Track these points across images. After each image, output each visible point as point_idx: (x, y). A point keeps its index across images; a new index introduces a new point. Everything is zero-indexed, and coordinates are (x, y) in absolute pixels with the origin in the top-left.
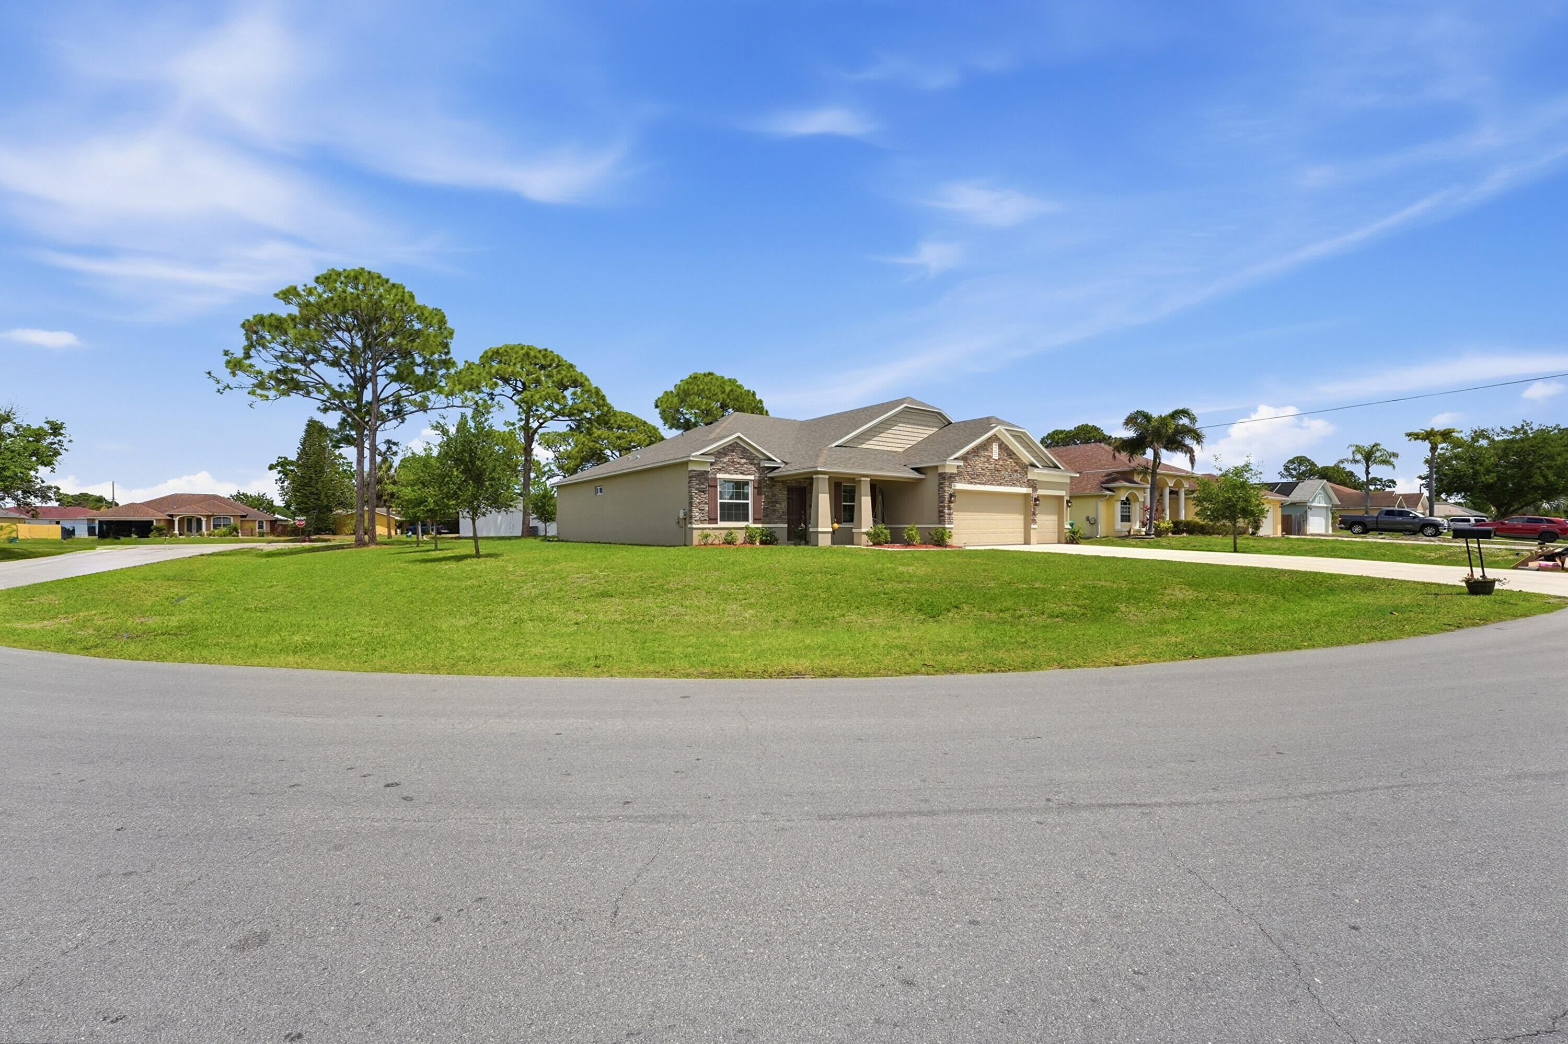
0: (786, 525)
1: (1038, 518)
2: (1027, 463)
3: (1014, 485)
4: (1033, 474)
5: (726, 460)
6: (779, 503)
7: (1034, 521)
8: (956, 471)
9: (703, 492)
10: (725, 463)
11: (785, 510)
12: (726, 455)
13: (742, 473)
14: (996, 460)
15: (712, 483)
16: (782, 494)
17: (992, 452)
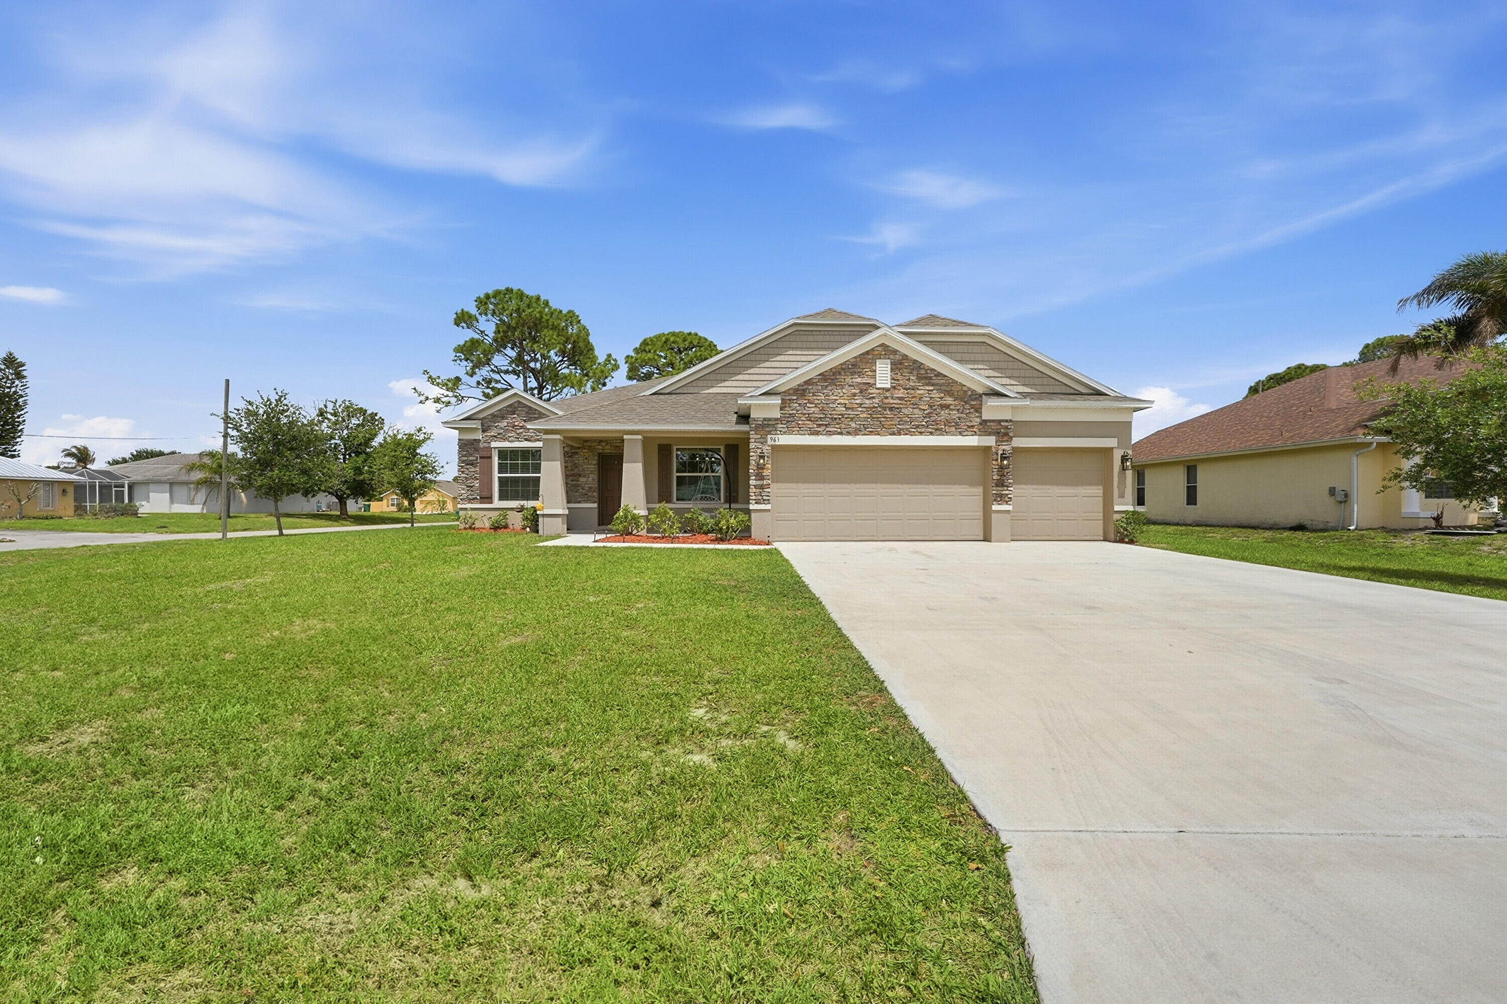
0: (595, 505)
1: (1013, 491)
2: (980, 391)
3: (939, 431)
4: (992, 409)
5: (504, 424)
6: (585, 476)
7: (1002, 498)
8: (777, 414)
9: (472, 464)
10: (501, 428)
11: (595, 485)
12: (503, 418)
13: (526, 440)
14: (887, 390)
15: (485, 454)
16: (589, 464)
17: (874, 377)
